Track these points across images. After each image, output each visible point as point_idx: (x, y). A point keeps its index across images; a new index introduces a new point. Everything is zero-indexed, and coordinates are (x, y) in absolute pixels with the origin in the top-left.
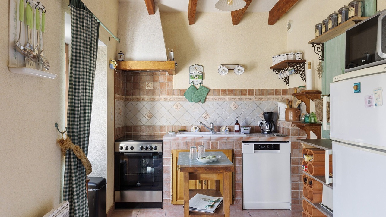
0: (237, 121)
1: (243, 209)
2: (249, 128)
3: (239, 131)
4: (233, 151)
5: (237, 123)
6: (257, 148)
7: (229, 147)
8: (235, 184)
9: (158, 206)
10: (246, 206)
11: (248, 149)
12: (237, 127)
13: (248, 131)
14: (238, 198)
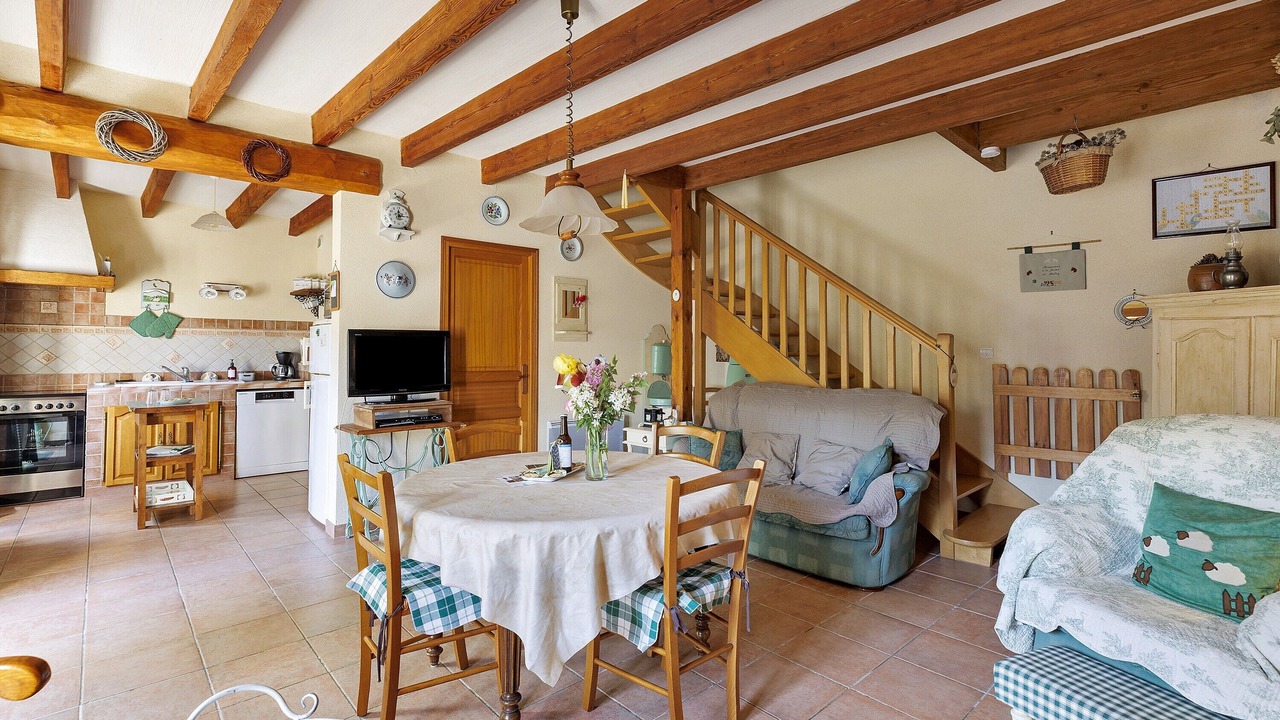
0: (233, 364)
1: (235, 479)
2: (252, 374)
3: (234, 379)
4: (220, 403)
5: (233, 367)
6: (259, 397)
7: (216, 398)
8: (223, 446)
9: (77, 492)
10: (241, 473)
11: (246, 401)
12: (231, 374)
13: (251, 378)
14: (228, 464)
